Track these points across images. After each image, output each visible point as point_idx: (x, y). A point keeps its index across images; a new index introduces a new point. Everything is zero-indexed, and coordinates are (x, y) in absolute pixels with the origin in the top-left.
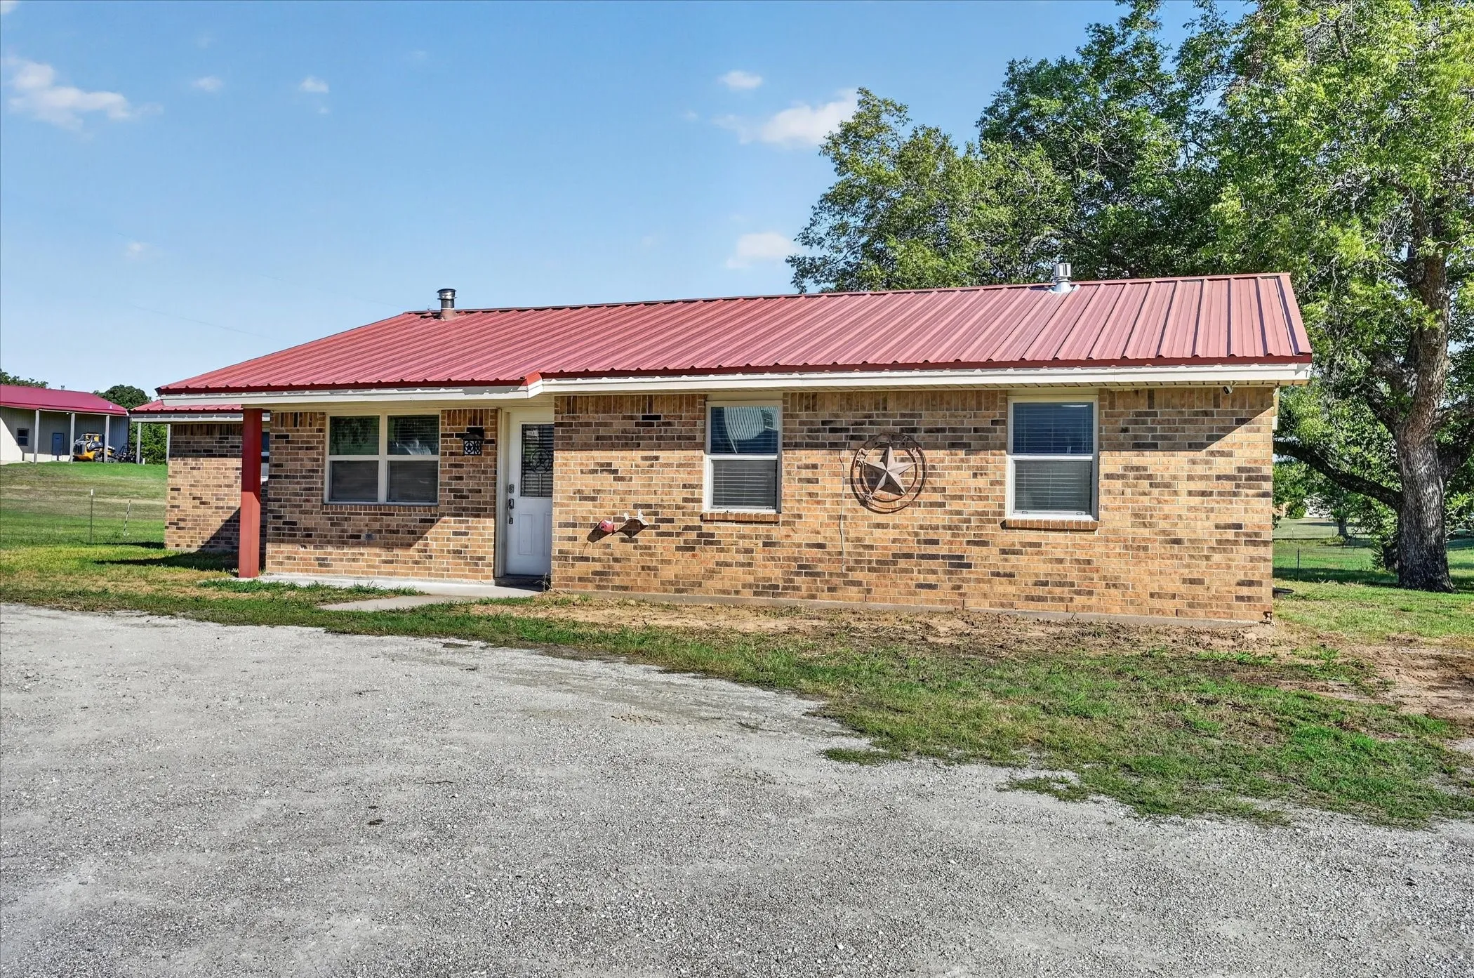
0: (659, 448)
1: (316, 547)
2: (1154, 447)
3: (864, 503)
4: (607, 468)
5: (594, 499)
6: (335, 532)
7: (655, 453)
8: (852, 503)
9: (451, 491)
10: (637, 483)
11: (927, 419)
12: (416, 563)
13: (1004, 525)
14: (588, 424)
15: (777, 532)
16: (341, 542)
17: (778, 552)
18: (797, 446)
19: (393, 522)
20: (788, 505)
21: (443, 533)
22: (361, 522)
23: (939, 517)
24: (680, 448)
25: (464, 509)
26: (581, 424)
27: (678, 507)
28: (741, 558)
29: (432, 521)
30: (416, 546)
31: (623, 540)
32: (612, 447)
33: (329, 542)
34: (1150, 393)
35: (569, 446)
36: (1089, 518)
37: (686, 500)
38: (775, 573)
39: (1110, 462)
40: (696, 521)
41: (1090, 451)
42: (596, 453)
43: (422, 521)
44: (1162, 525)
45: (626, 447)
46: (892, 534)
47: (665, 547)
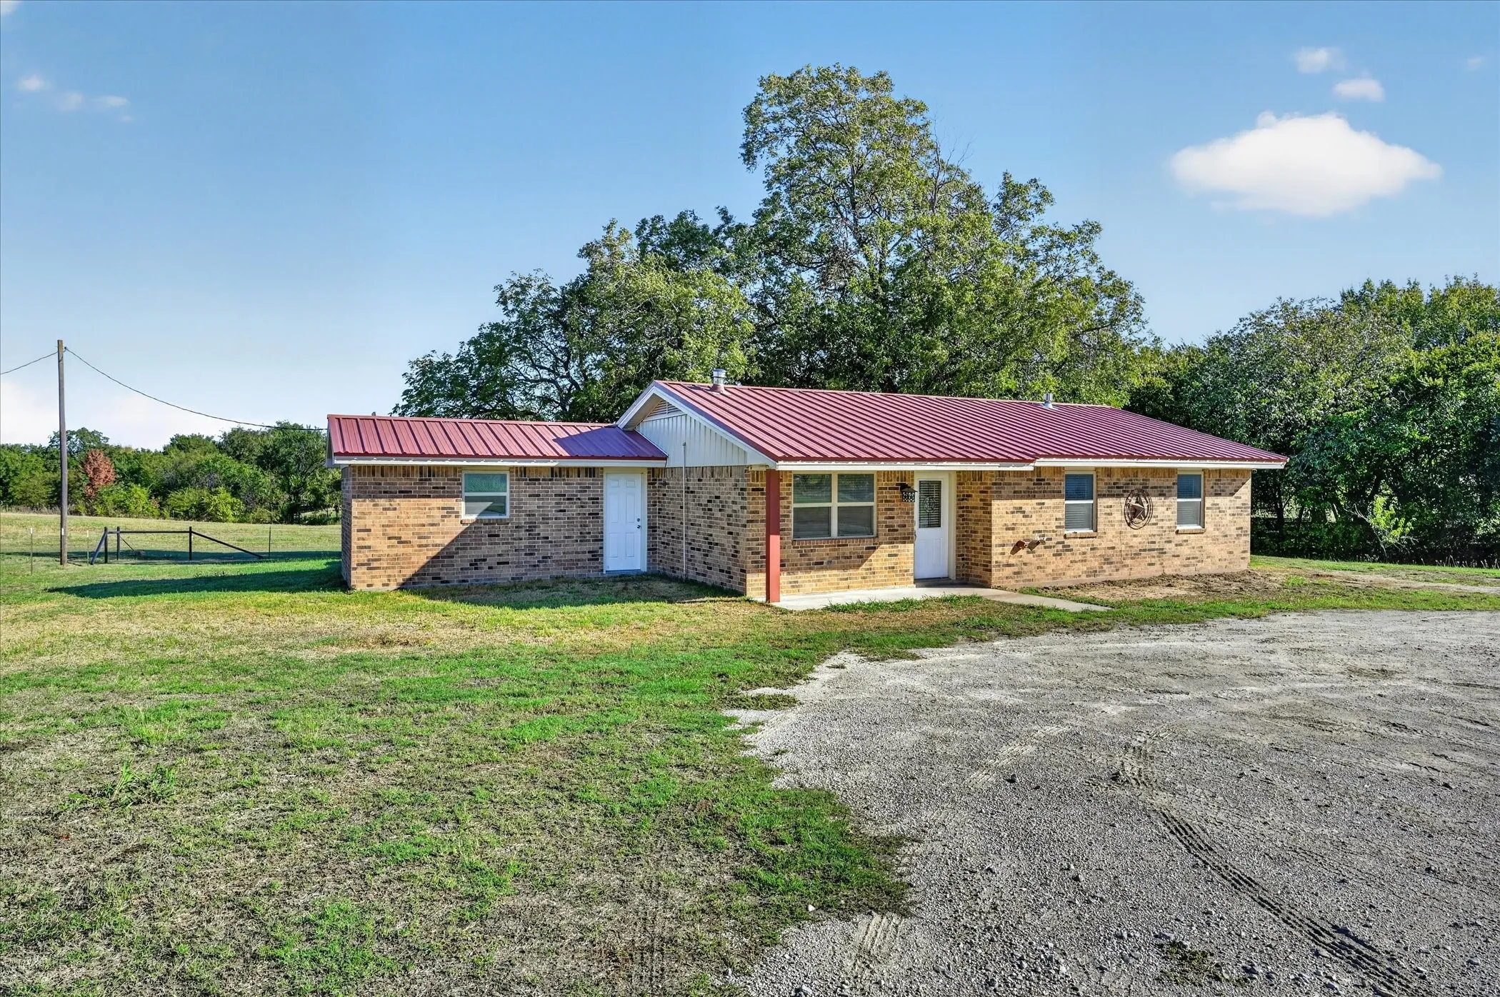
0: (1044, 497)
1: (789, 574)
2: (1220, 495)
3: (1129, 525)
4: (1020, 510)
5: (1013, 529)
6: (804, 561)
7: (1043, 501)
8: (1124, 525)
9: (886, 526)
10: (1034, 519)
11: (1153, 482)
12: (864, 578)
13: (1177, 532)
14: (1010, 484)
15: (1096, 542)
16: (809, 568)
17: (1098, 553)
18: (1104, 496)
19: (846, 551)
20: (1100, 527)
21: (880, 558)
22: (823, 552)
23: (1155, 530)
24: (1054, 497)
25: (895, 539)
26: (1006, 484)
27: (1054, 531)
28: (1080, 557)
29: (875, 548)
30: (864, 566)
31: (1028, 552)
32: (1022, 498)
33: (799, 569)
34: (1219, 471)
35: (1000, 498)
36: (1200, 527)
37: (1057, 527)
38: (1096, 564)
39: (1209, 501)
40: (1062, 539)
41: (1200, 497)
42: (1015, 501)
43: (867, 548)
44: (1223, 529)
45: (1029, 497)
46: (1139, 539)
47: (1048, 554)
